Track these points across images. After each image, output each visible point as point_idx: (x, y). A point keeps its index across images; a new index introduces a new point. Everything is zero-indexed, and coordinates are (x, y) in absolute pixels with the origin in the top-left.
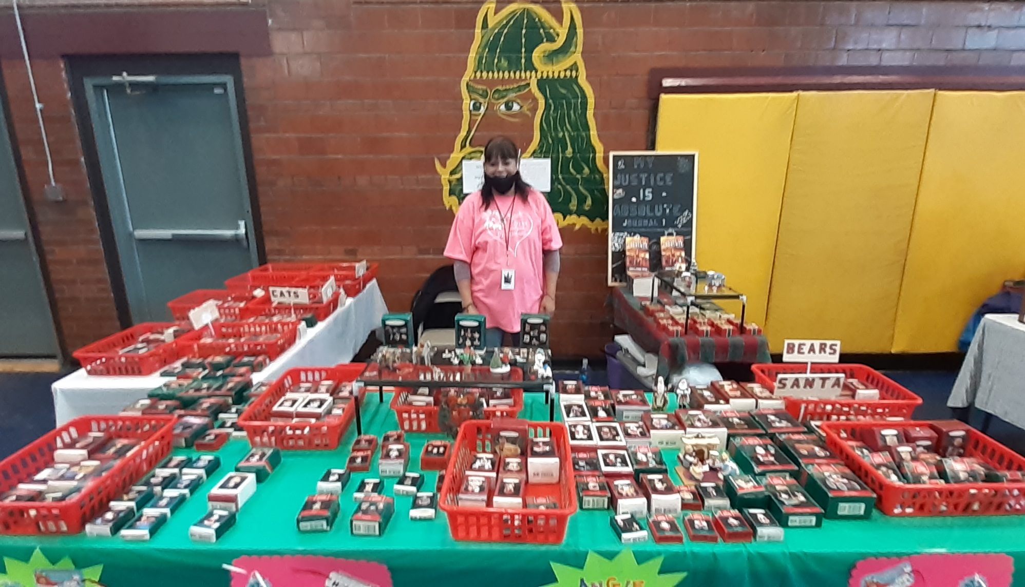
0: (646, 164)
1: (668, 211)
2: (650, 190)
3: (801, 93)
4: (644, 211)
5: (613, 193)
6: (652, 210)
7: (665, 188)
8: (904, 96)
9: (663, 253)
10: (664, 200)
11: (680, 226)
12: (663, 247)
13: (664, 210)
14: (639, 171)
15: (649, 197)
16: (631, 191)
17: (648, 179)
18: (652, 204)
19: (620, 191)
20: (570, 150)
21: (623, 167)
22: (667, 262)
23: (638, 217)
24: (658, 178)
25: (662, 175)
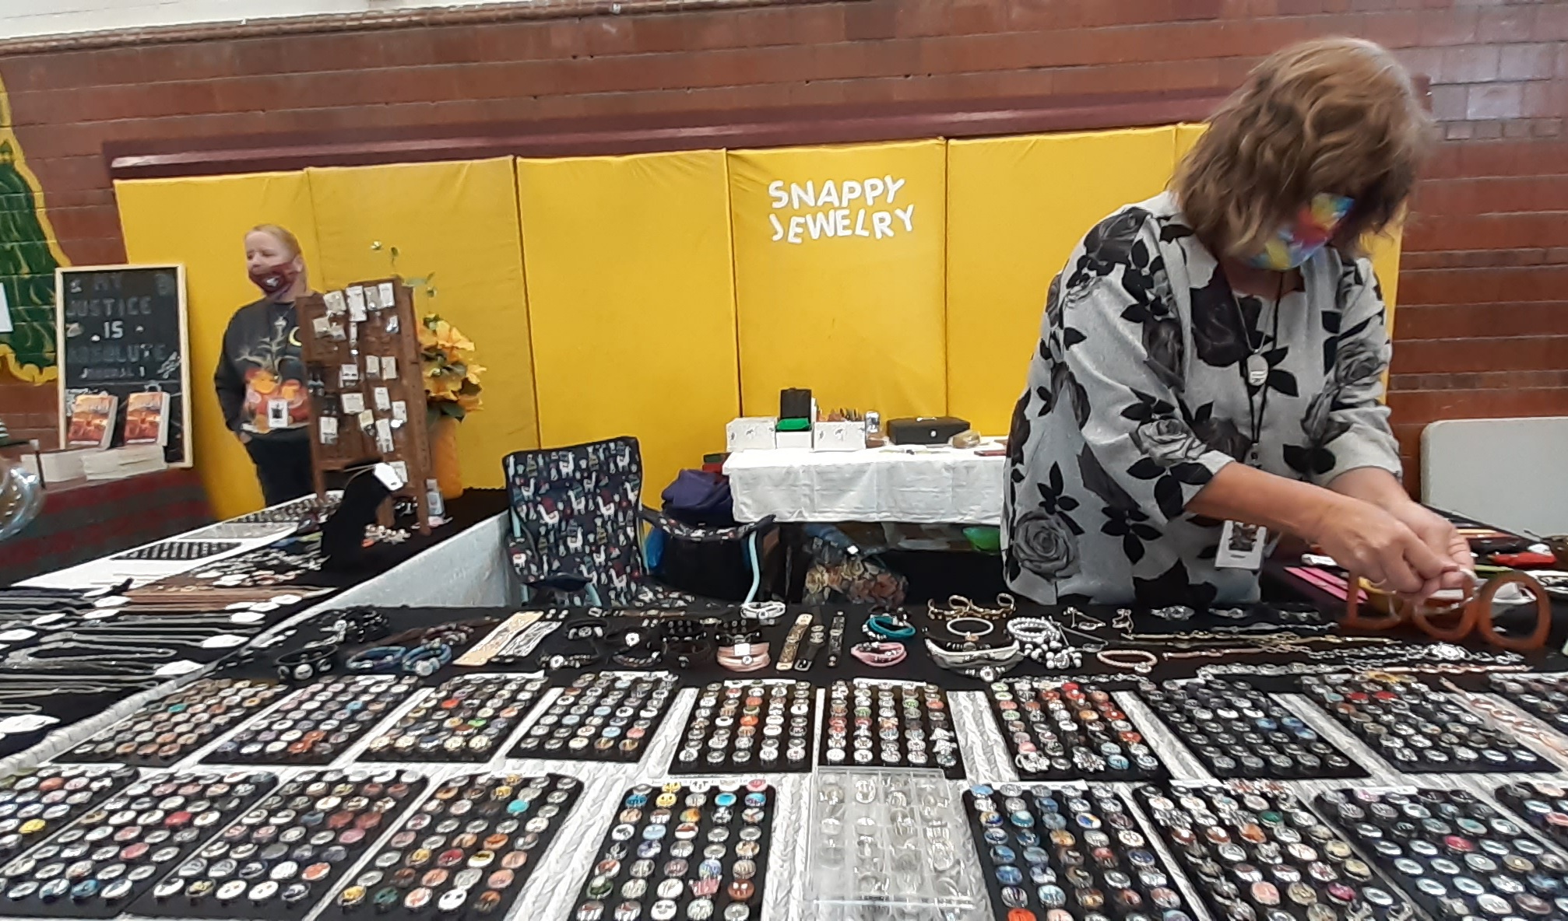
0: (111, 282)
1: (147, 354)
2: (119, 323)
3: (312, 169)
4: (112, 354)
5: (66, 329)
6: (124, 353)
7: (141, 319)
8: (466, 168)
9: (129, 418)
10: (139, 339)
11: (166, 376)
12: (130, 409)
13: (142, 352)
14: (102, 295)
15: (119, 333)
16: (93, 325)
17: (115, 307)
18: (122, 343)
19: (75, 326)
20: (25, 269)
21: (79, 289)
22: (132, 431)
23: (102, 365)
24: (130, 306)
25: (134, 299)
